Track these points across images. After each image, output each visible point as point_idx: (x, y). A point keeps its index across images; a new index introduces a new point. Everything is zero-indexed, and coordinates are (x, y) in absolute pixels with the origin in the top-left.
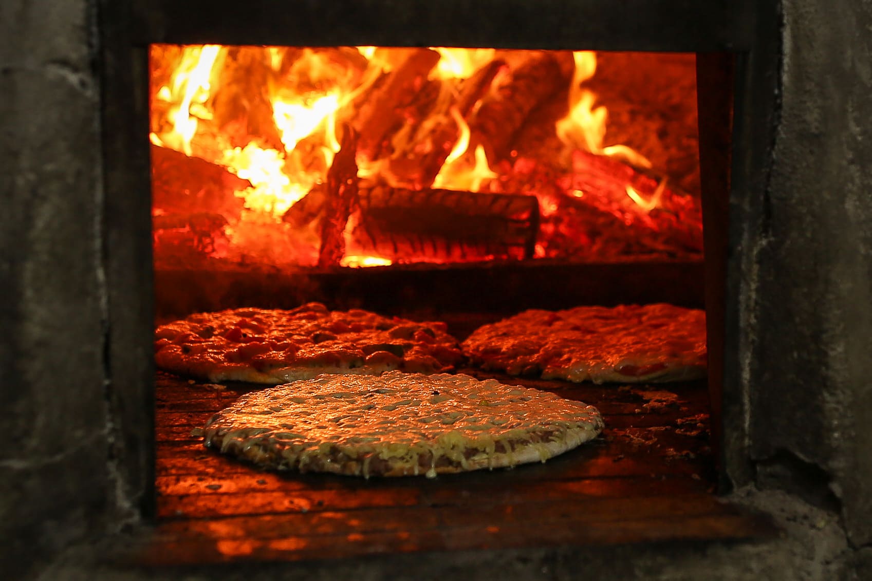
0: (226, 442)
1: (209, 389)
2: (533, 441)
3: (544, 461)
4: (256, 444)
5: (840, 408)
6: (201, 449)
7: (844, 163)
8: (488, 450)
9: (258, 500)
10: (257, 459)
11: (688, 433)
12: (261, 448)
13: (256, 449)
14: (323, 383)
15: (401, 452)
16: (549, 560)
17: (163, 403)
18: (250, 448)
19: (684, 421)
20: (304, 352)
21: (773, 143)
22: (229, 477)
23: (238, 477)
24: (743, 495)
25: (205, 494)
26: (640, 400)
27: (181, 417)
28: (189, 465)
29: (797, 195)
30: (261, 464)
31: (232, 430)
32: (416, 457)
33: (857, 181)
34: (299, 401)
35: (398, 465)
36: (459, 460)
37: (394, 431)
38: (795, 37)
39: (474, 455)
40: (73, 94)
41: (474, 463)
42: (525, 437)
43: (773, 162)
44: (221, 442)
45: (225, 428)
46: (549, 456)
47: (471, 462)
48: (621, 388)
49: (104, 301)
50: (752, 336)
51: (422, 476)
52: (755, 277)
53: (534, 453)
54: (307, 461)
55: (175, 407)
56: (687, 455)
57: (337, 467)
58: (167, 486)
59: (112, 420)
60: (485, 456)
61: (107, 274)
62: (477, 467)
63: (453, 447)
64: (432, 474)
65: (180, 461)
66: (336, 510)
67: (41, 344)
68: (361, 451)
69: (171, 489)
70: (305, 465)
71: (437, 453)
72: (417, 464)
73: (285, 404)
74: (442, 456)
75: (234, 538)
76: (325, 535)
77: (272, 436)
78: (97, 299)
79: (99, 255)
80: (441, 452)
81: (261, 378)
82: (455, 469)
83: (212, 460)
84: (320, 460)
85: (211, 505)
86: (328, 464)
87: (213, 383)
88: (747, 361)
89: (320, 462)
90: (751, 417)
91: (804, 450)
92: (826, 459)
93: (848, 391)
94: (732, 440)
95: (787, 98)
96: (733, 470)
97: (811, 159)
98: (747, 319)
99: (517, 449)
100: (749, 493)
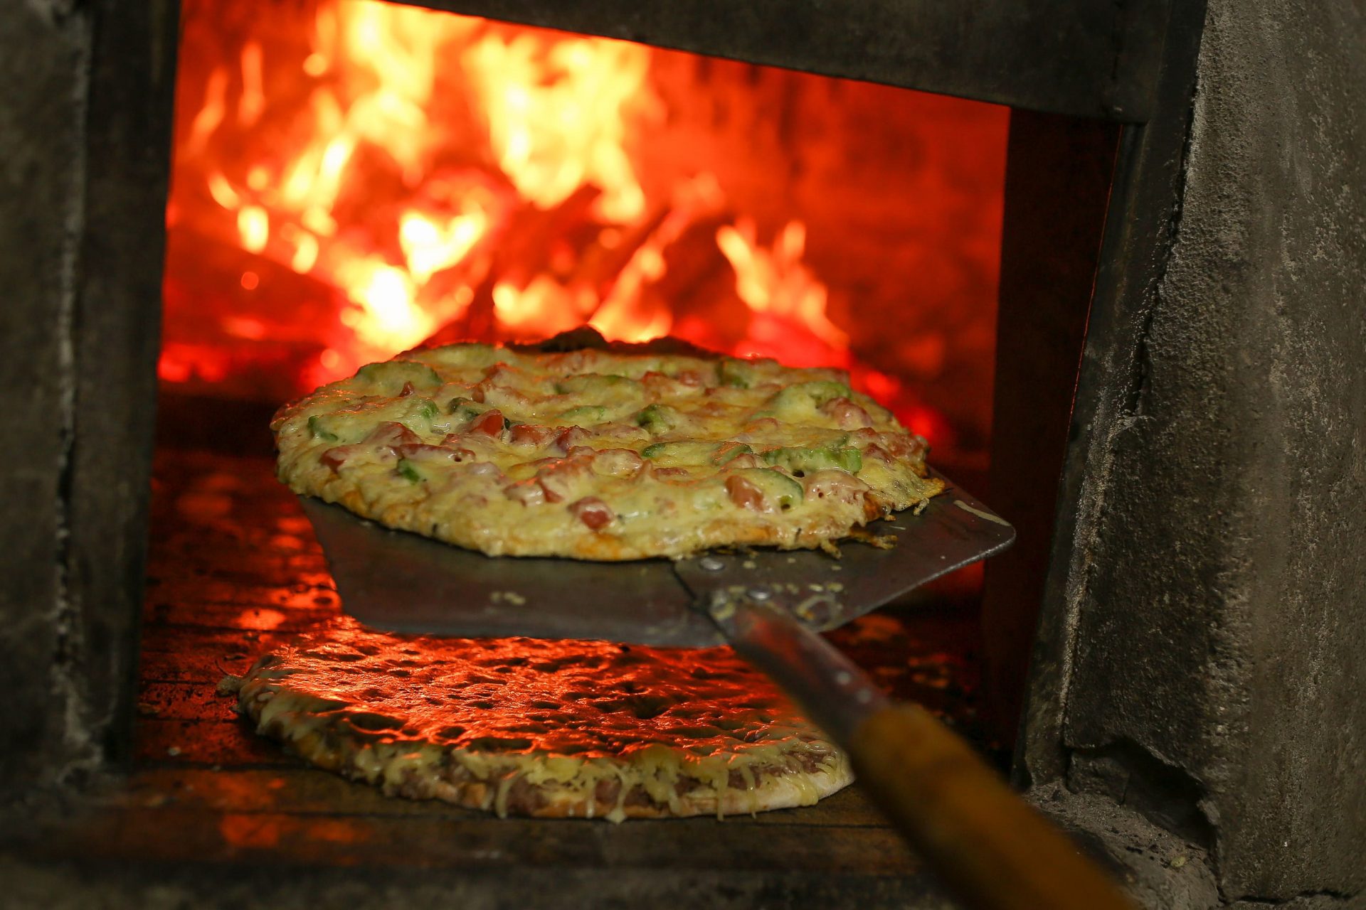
2: (789, 770)
4: (317, 731)
5: (1232, 688)
7: (1273, 312)
8: (716, 783)
12: (324, 739)
13: (315, 739)
15: (565, 773)
18: (305, 737)
21: (1160, 273)
24: (1046, 796)
29: (1195, 354)
32: (591, 785)
35: (559, 798)
36: (665, 797)
39: (692, 789)
41: (691, 805)
42: (780, 762)
43: (1158, 301)
44: (260, 715)
47: (686, 802)
49: (68, 396)
50: (1090, 562)
51: (601, 820)
52: (1106, 474)
54: (399, 778)
57: (451, 791)
59: (66, 598)
60: (710, 794)
61: (77, 354)
62: (695, 812)
63: (659, 772)
64: (617, 816)
68: (497, 765)
71: (629, 781)
72: (594, 797)
74: (639, 786)
78: (54, 392)
79: (65, 320)
80: (635, 780)
82: (657, 812)
84: (420, 778)
86: (435, 786)
89: (421, 784)
90: (1071, 683)
91: (1163, 744)
92: (1199, 764)
93: (1247, 665)
94: (1039, 714)
95: (1191, 204)
96: (1035, 757)
97: (1225, 300)
98: (1085, 535)
99: (764, 784)
100: (1056, 796)
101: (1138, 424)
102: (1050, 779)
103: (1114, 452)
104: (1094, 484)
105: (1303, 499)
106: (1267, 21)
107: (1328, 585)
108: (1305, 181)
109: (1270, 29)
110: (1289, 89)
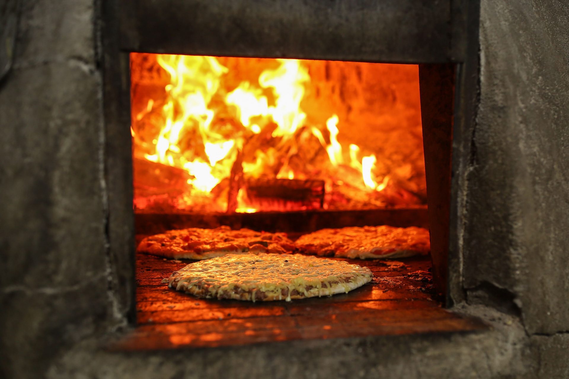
0: (179, 284)
1: (173, 262)
2: (341, 282)
3: (347, 292)
4: (195, 285)
5: (520, 257)
6: (166, 289)
7: (517, 123)
8: (318, 286)
9: (195, 314)
10: (195, 292)
11: (416, 279)
12: (197, 287)
13: (195, 287)
14: (230, 258)
15: (272, 288)
16: (362, 344)
17: (149, 269)
18: (192, 287)
19: (412, 274)
20: (220, 245)
21: (476, 114)
22: (180, 301)
23: (185, 302)
24: (460, 308)
25: (166, 311)
26: (385, 266)
27: (158, 274)
28: (159, 296)
29: (492, 141)
30: (198, 296)
31: (182, 279)
32: (280, 291)
33: (524, 133)
34: (217, 266)
35: (270, 295)
36: (303, 291)
37: (267, 278)
38: (487, 57)
39: (311, 289)
40: (84, 75)
41: (311, 294)
42: (337, 280)
43: (476, 124)
44: (177, 285)
45: (179, 278)
46: (350, 289)
47: (309, 293)
48: (374, 261)
49: (105, 199)
50: (464, 221)
51: (284, 301)
52: (466, 188)
53: (342, 288)
54: (222, 293)
55: (155, 270)
56: (421, 289)
57: (238, 296)
58: (146, 307)
59: (111, 267)
60: (316, 290)
61: (107, 183)
62: (313, 295)
63: (300, 285)
64: (289, 299)
65: (154, 295)
66: (238, 318)
67: (64, 220)
68: (251, 287)
69: (148, 308)
70: (221, 295)
71: (291, 288)
72: (281, 294)
73: (210, 267)
74: (294, 290)
75: (180, 334)
76: (232, 332)
77: (204, 281)
78: (101, 197)
79: (102, 173)
80: (293, 288)
81: (198, 257)
82: (301, 297)
83: (172, 293)
85: (168, 316)
86: (233, 295)
87: (175, 260)
88: (462, 234)
89: (229, 294)
90: (464, 265)
91: (498, 281)
92: (512, 286)
93: (524, 248)
94: (453, 278)
95: (483, 89)
96: (454, 294)
97: (499, 120)
98: (462, 211)
99: (333, 286)
100: (463, 307)
101: (475, 169)
102: (460, 302)
103: (469, 180)
104: (462, 192)
105: (537, 187)
106: (503, 23)
107: (552, 218)
108: (524, 76)
109: (504, 25)
110: (514, 45)
